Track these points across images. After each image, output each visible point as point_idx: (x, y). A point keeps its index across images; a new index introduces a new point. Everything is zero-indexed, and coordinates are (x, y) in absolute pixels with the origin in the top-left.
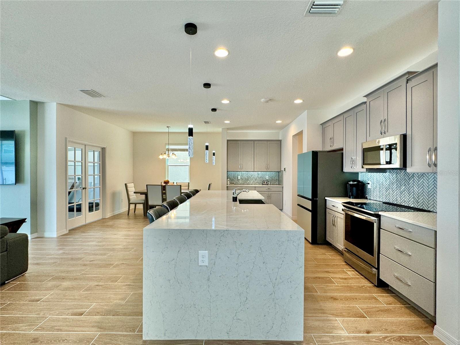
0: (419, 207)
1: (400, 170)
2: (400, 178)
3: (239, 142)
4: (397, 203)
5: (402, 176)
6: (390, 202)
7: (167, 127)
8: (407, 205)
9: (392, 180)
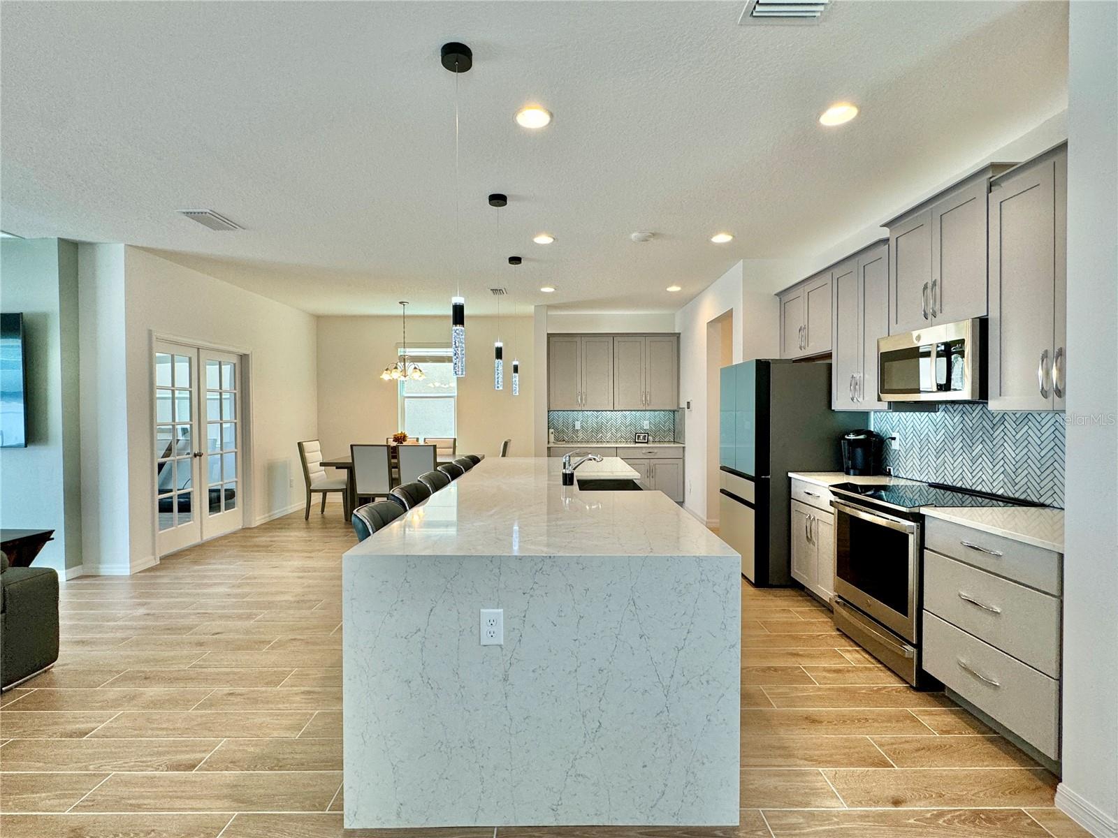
0: (1017, 495)
1: (971, 405)
2: (971, 425)
3: (578, 339)
4: (963, 486)
5: (975, 419)
6: (945, 483)
7: (400, 303)
8: (989, 491)
9: (952, 430)
